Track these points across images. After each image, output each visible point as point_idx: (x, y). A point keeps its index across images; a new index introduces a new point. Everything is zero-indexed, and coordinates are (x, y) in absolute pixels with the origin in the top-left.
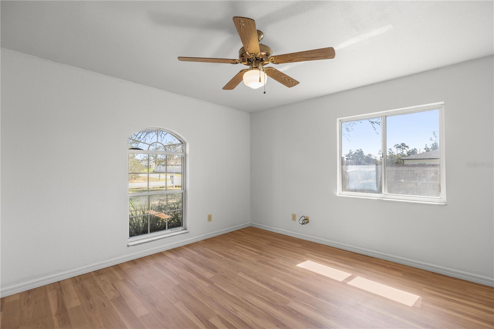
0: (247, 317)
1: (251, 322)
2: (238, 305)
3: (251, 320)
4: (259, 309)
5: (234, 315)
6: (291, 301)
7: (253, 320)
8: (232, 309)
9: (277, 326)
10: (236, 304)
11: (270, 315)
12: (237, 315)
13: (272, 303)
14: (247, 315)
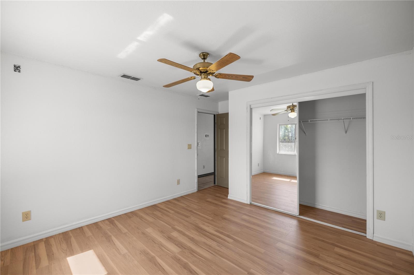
0: (210, 242)
1: (208, 240)
2: (218, 250)
3: (208, 241)
4: (202, 247)
5: (220, 244)
6: (177, 253)
7: (207, 241)
8: (221, 247)
9: (193, 238)
10: (219, 251)
11: (196, 243)
12: (217, 243)
13: (192, 252)
14: (211, 243)
